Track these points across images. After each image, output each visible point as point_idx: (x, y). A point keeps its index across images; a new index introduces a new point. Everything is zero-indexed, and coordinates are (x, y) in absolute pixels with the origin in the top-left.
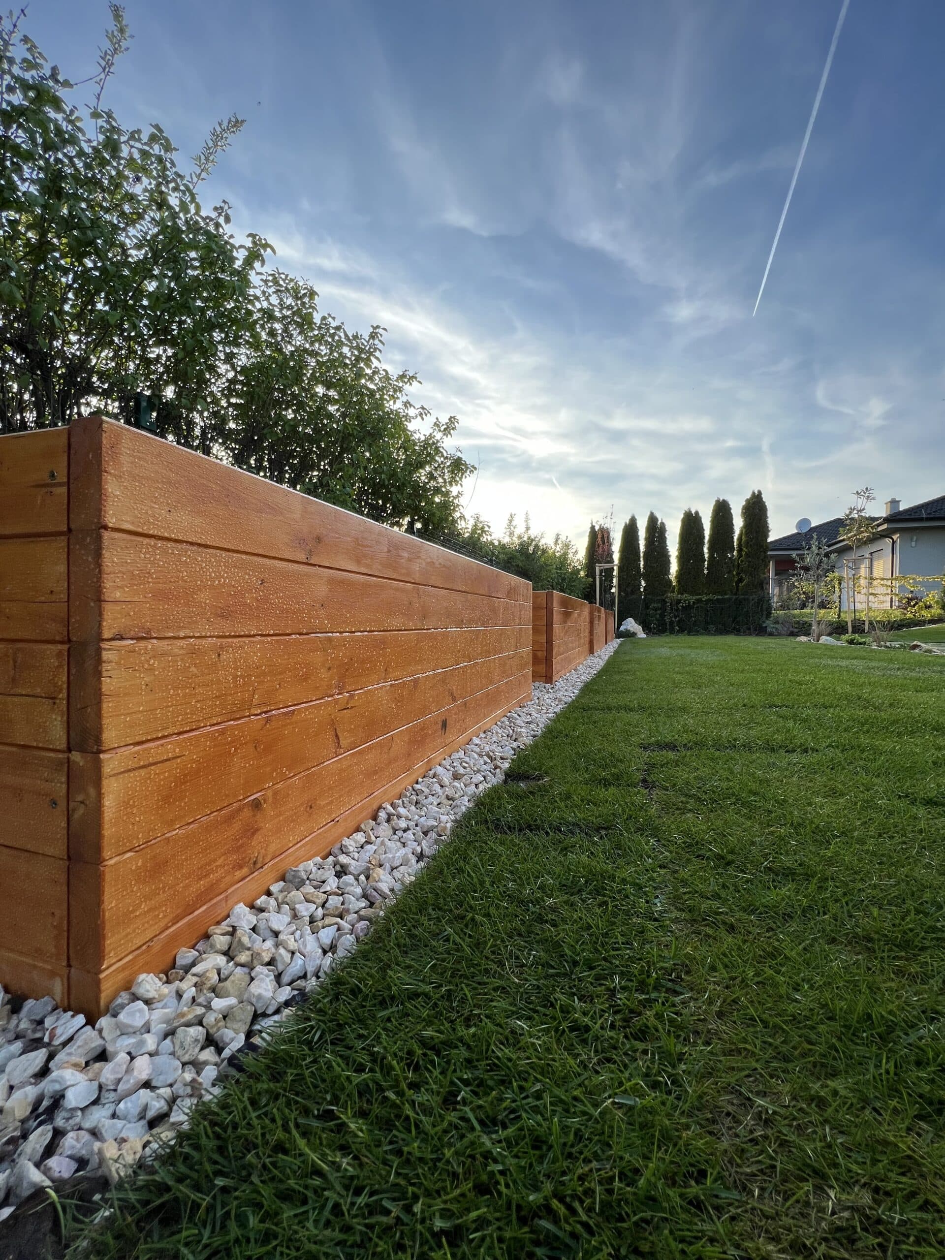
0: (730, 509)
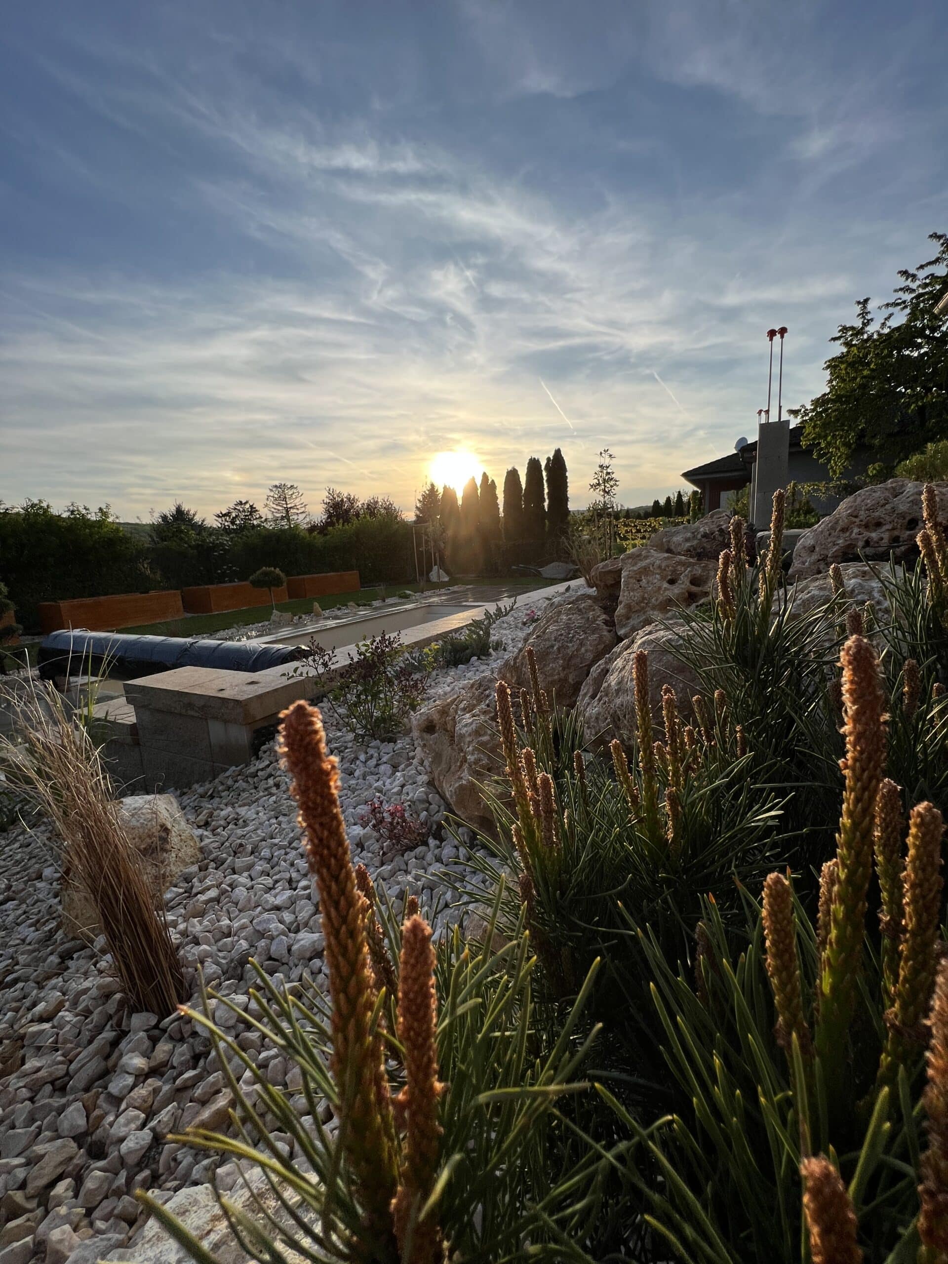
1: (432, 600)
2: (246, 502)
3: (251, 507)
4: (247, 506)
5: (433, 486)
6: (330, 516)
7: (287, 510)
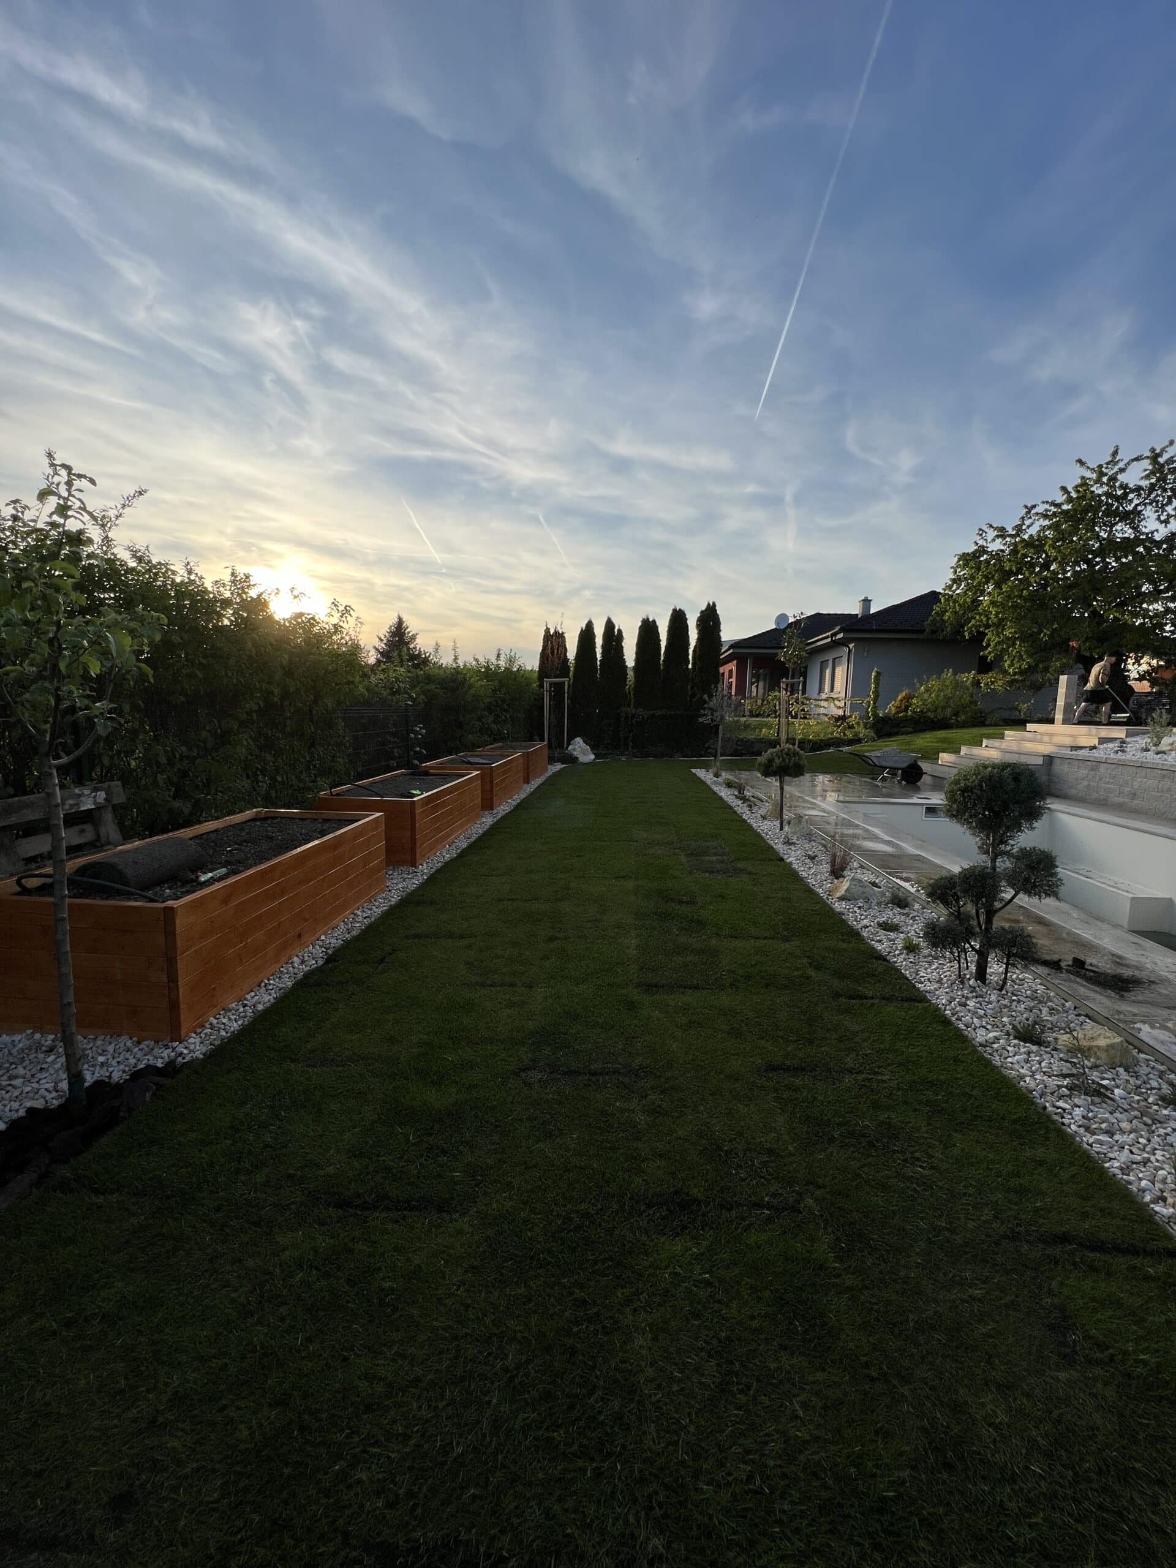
0: (686, 619)
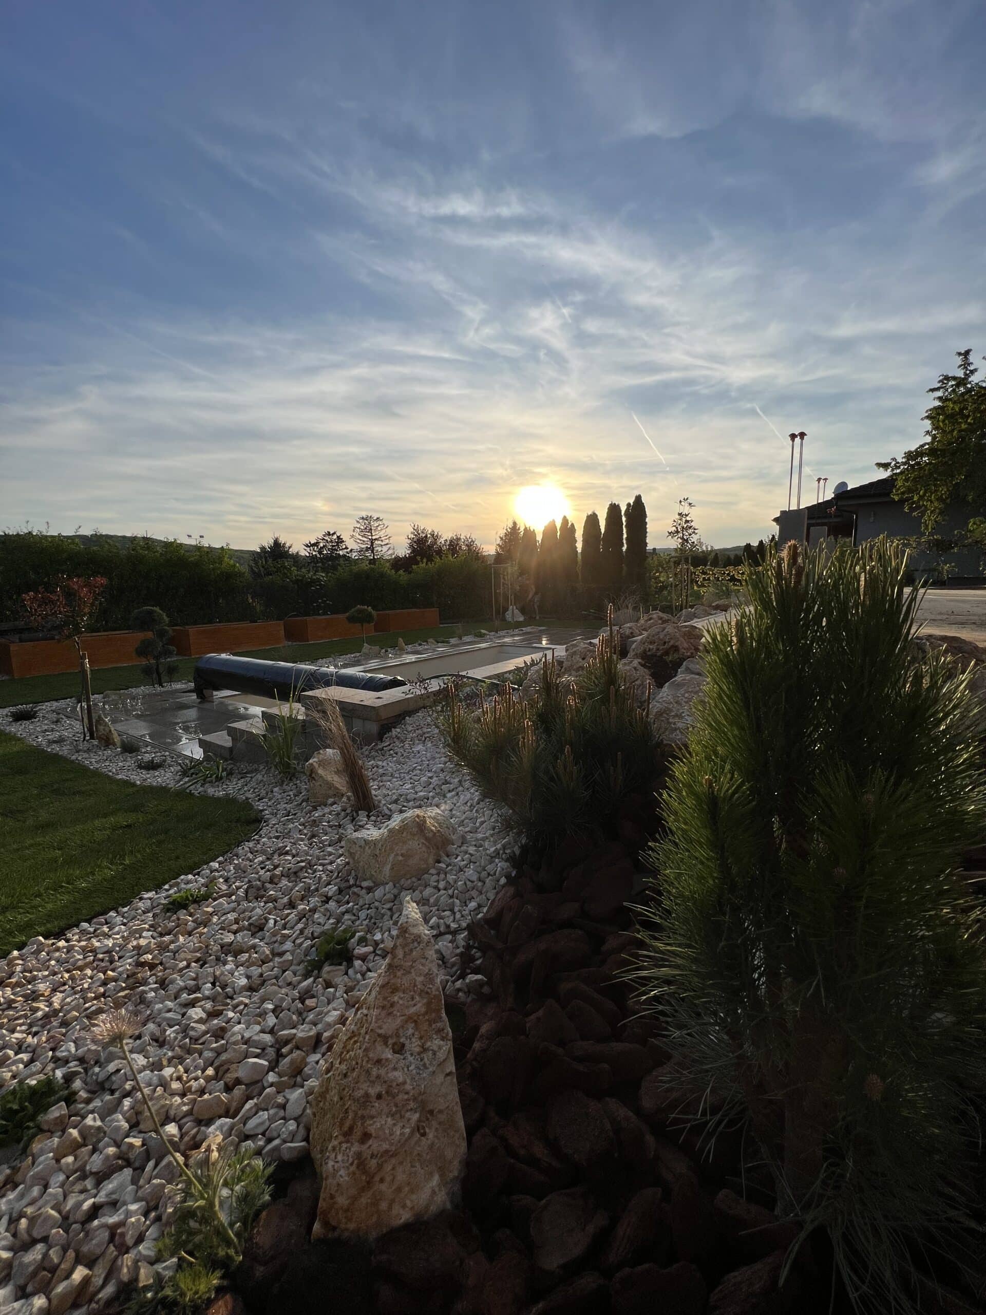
0: (619, 511)
1: (506, 640)
2: (334, 533)
3: (338, 537)
4: (335, 537)
5: (515, 523)
6: (414, 550)
7: (372, 541)
